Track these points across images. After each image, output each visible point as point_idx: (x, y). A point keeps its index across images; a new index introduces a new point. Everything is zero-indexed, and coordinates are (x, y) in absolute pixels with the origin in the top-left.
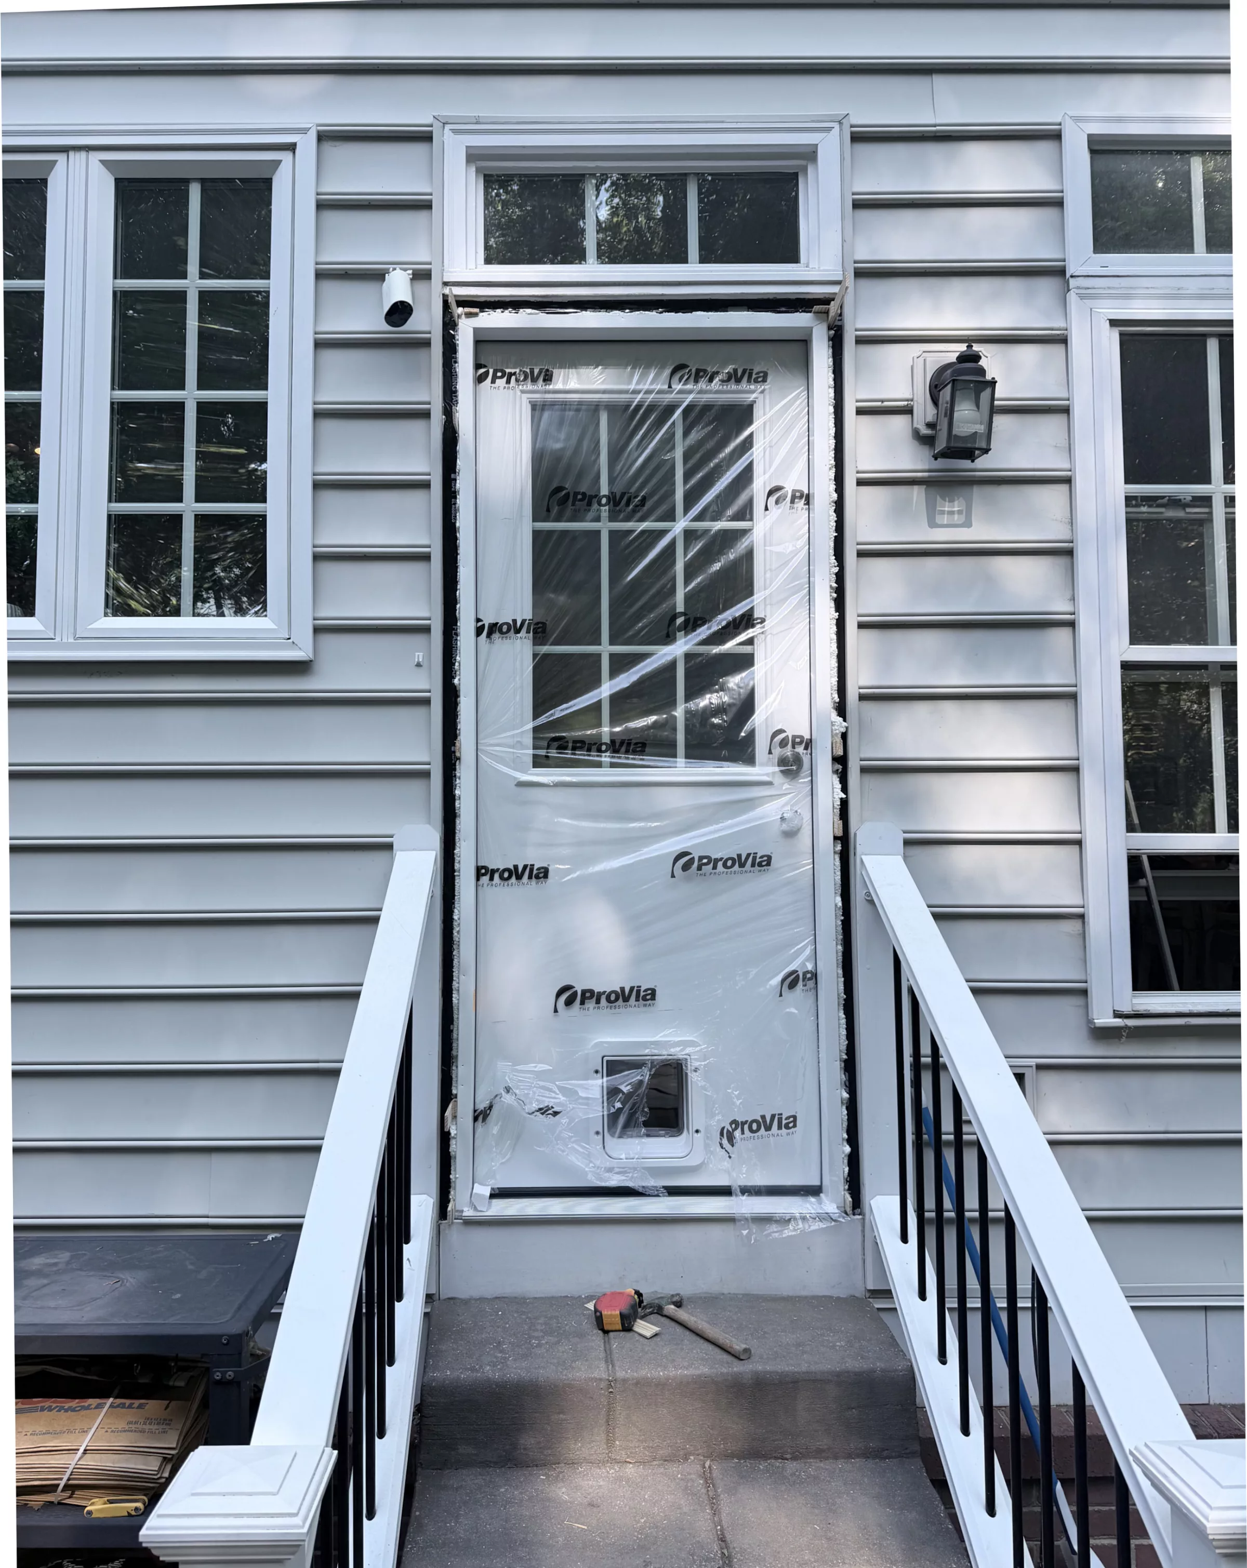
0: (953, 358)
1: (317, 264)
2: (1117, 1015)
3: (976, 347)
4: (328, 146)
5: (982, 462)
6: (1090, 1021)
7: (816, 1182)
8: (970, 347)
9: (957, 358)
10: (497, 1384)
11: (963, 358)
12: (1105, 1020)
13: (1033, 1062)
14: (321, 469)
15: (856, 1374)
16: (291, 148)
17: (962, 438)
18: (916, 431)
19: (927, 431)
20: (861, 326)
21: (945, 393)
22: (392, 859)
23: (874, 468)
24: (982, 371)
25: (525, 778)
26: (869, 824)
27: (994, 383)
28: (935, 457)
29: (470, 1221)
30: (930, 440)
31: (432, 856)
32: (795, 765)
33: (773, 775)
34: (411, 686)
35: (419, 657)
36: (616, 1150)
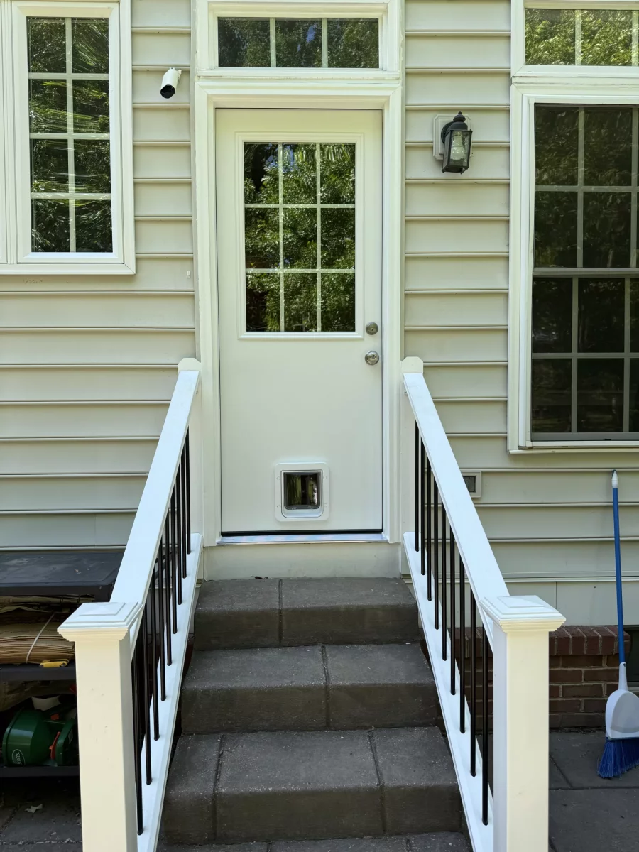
0: (451, 120)
1: (133, 66)
2: (520, 448)
3: (464, 114)
5: (466, 174)
6: (507, 451)
7: (379, 527)
8: (460, 113)
9: (454, 119)
10: (229, 612)
11: (456, 120)
12: (515, 450)
13: (480, 471)
14: (138, 175)
15: (391, 606)
16: (118, 1)
17: (455, 161)
18: (435, 158)
19: (439, 158)
20: (409, 102)
21: (448, 138)
22: (177, 375)
23: (413, 177)
24: (465, 126)
25: (242, 337)
26: (407, 358)
27: (470, 133)
28: (443, 171)
29: (220, 545)
30: (441, 162)
31: (197, 373)
32: (374, 330)
33: (364, 335)
34: (185, 288)
35: (188, 273)
36: (287, 514)
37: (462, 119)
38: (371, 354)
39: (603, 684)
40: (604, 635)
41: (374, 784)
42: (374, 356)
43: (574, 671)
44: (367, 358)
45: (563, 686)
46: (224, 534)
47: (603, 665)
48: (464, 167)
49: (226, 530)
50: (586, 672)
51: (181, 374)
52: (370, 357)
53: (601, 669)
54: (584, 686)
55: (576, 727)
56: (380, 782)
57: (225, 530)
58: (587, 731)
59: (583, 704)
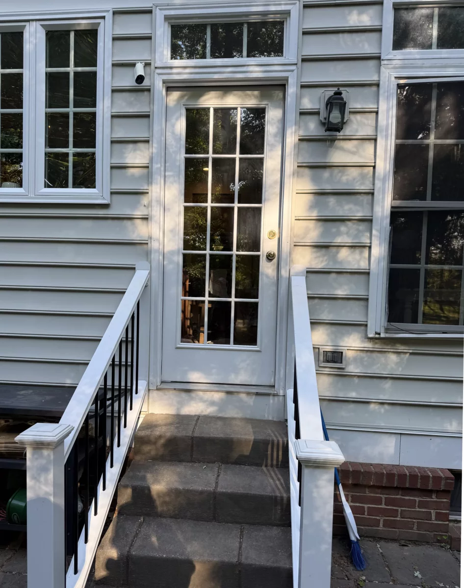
0: (332, 93)
1: (112, 61)
2: (376, 333)
3: (341, 89)
4: (117, 16)
6: (367, 335)
8: (338, 89)
9: (334, 93)
11: (336, 94)
12: (372, 335)
13: (346, 348)
14: (114, 136)
16: (104, 18)
17: (333, 124)
18: (321, 121)
19: (323, 121)
20: (302, 80)
22: (135, 272)
23: (305, 135)
24: (342, 99)
26: (295, 265)
27: (345, 103)
28: (326, 130)
29: (159, 389)
31: (147, 272)
34: (142, 213)
35: (145, 203)
37: (340, 94)
39: (432, 511)
40: (434, 475)
41: (235, 560)
43: (410, 499)
45: (401, 510)
47: (433, 497)
48: (341, 128)
50: (420, 501)
53: (432, 500)
54: (418, 511)
55: (409, 541)
56: (238, 559)
58: (418, 544)
59: (416, 525)
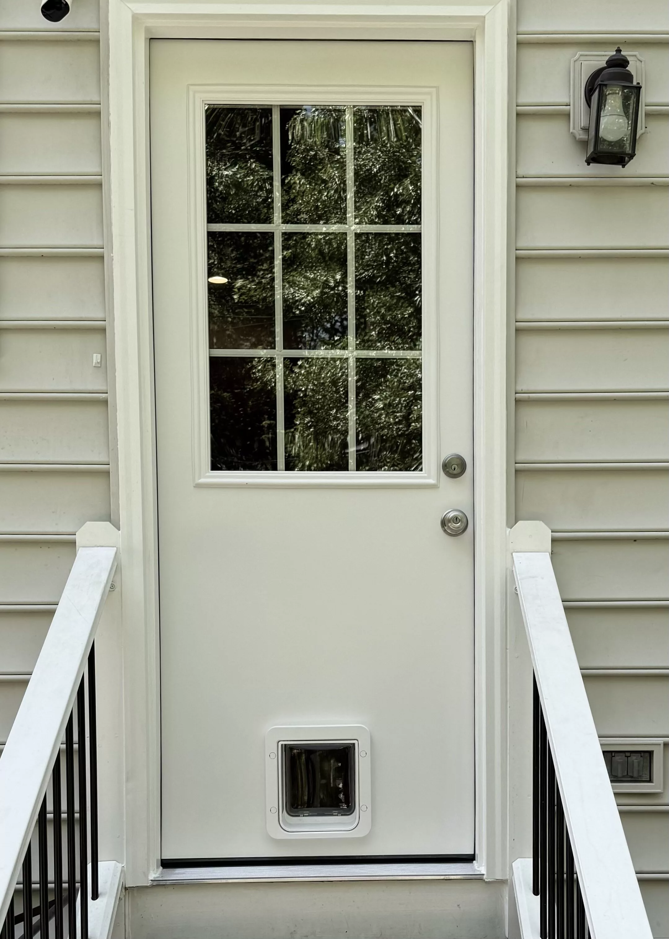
3: (626, 52)
5: (632, 167)
7: (468, 851)
9: (607, 63)
11: (612, 63)
13: (661, 741)
17: (610, 143)
18: (573, 136)
19: (582, 136)
20: (523, 29)
21: (595, 97)
22: (75, 555)
23: (532, 172)
24: (629, 77)
25: (203, 480)
26: (520, 523)
27: (638, 88)
28: (589, 162)
29: (158, 885)
30: (584, 144)
31: (111, 552)
32: (457, 471)
33: (438, 479)
34: (90, 387)
35: (96, 358)
36: (290, 825)
37: (623, 63)
38: (452, 515)
42: (456, 519)
44: (444, 523)
46: (167, 864)
48: (628, 154)
49: (170, 854)
51: (81, 552)
52: (449, 521)
57: (168, 855)
